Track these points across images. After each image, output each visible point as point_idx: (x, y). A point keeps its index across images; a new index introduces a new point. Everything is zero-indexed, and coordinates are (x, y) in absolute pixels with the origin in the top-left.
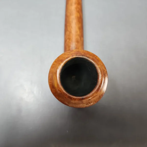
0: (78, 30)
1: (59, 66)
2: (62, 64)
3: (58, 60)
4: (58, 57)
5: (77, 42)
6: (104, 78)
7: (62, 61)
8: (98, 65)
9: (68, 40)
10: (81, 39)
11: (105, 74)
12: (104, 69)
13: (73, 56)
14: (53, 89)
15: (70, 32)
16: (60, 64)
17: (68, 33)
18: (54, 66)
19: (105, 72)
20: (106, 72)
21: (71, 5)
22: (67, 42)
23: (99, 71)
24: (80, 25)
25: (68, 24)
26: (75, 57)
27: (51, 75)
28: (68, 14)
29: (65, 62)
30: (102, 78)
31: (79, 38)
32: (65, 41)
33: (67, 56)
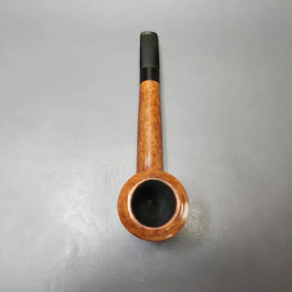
0: (155, 140)
1: (130, 190)
2: (134, 188)
3: (130, 184)
4: (129, 180)
5: (154, 155)
6: (184, 205)
7: (133, 184)
8: (176, 188)
9: (142, 153)
10: (158, 151)
11: (184, 200)
12: (183, 193)
13: (146, 178)
14: (123, 219)
15: (145, 143)
16: (131, 188)
17: (141, 143)
18: (125, 190)
19: (185, 197)
20: (187, 197)
21: (146, 107)
22: (140, 155)
23: (177, 196)
24: (157, 133)
25: (142, 132)
26: (148, 179)
27: (120, 201)
28: (142, 119)
29: (136, 185)
30: (181, 205)
31: (156, 151)
32: (138, 154)
33: (139, 179)
